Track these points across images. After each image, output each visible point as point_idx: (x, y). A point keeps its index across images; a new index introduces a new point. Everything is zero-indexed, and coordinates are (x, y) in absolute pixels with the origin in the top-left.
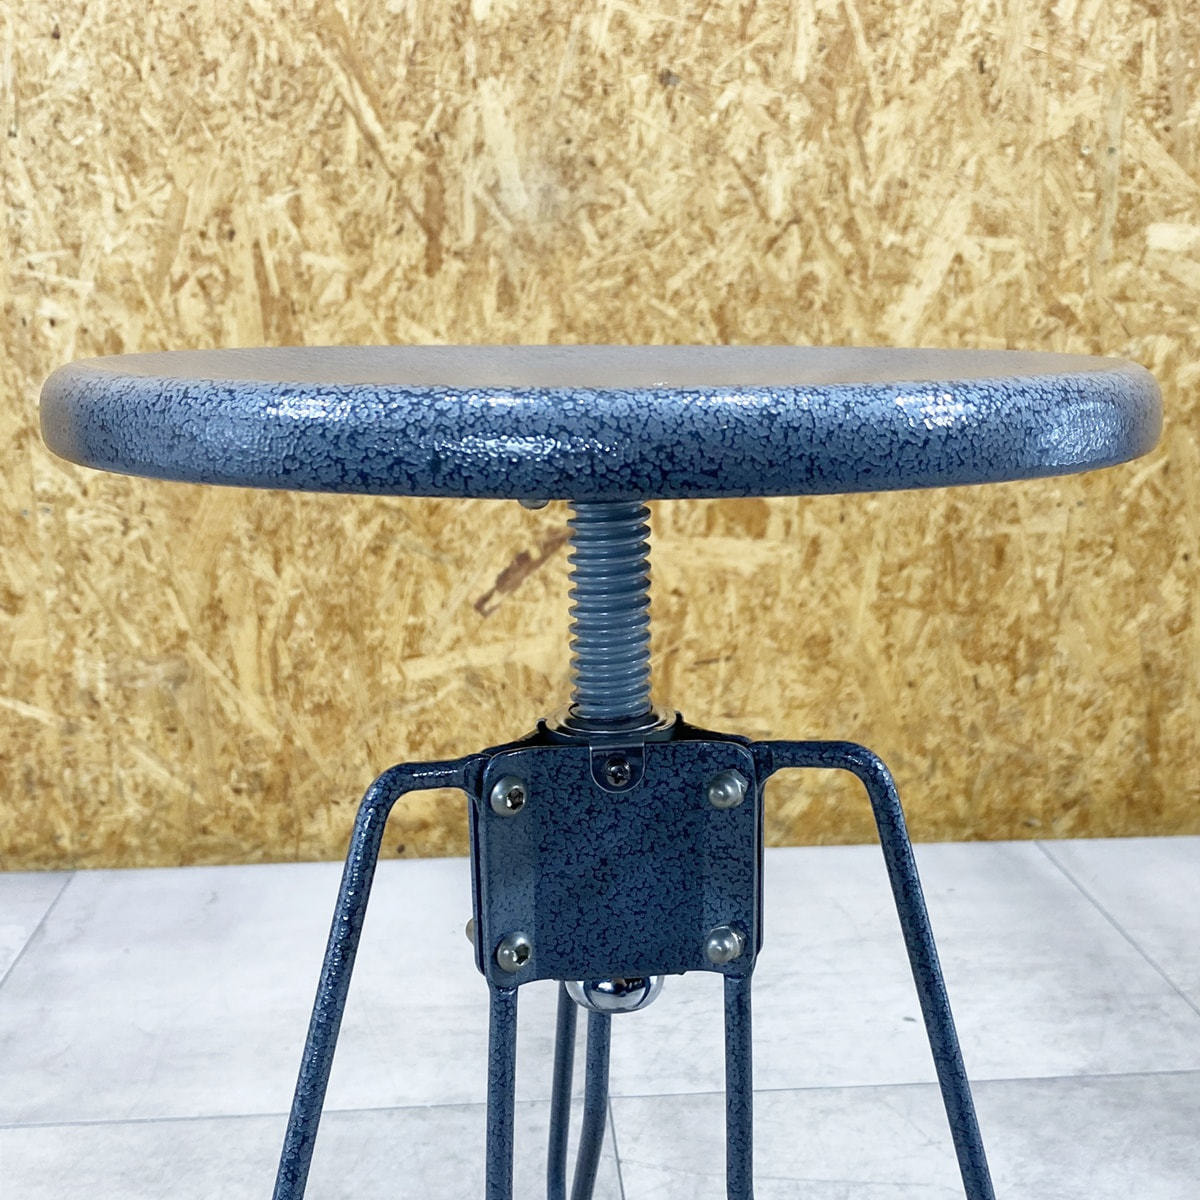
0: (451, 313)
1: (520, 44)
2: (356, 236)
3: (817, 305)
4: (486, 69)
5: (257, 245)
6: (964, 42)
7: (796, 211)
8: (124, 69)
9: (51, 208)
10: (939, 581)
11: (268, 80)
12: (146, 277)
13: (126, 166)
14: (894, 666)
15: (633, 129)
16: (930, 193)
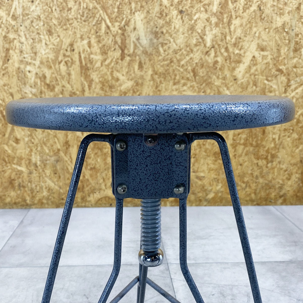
0: (127, 70)
1: (145, 4)
2: (104, 51)
3: (218, 68)
4: (137, 10)
5: (80, 53)
6: (256, 3)
7: (213, 45)
8: (49, 10)
9: (30, 43)
10: (248, 138)
11: (83, 13)
12: (52, 60)
13: (48, 33)
14: (236, 160)
15: (173, 24)
16: (247, 41)
